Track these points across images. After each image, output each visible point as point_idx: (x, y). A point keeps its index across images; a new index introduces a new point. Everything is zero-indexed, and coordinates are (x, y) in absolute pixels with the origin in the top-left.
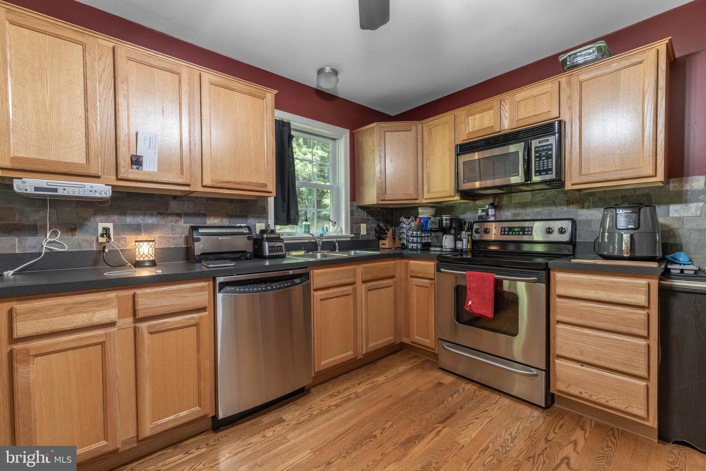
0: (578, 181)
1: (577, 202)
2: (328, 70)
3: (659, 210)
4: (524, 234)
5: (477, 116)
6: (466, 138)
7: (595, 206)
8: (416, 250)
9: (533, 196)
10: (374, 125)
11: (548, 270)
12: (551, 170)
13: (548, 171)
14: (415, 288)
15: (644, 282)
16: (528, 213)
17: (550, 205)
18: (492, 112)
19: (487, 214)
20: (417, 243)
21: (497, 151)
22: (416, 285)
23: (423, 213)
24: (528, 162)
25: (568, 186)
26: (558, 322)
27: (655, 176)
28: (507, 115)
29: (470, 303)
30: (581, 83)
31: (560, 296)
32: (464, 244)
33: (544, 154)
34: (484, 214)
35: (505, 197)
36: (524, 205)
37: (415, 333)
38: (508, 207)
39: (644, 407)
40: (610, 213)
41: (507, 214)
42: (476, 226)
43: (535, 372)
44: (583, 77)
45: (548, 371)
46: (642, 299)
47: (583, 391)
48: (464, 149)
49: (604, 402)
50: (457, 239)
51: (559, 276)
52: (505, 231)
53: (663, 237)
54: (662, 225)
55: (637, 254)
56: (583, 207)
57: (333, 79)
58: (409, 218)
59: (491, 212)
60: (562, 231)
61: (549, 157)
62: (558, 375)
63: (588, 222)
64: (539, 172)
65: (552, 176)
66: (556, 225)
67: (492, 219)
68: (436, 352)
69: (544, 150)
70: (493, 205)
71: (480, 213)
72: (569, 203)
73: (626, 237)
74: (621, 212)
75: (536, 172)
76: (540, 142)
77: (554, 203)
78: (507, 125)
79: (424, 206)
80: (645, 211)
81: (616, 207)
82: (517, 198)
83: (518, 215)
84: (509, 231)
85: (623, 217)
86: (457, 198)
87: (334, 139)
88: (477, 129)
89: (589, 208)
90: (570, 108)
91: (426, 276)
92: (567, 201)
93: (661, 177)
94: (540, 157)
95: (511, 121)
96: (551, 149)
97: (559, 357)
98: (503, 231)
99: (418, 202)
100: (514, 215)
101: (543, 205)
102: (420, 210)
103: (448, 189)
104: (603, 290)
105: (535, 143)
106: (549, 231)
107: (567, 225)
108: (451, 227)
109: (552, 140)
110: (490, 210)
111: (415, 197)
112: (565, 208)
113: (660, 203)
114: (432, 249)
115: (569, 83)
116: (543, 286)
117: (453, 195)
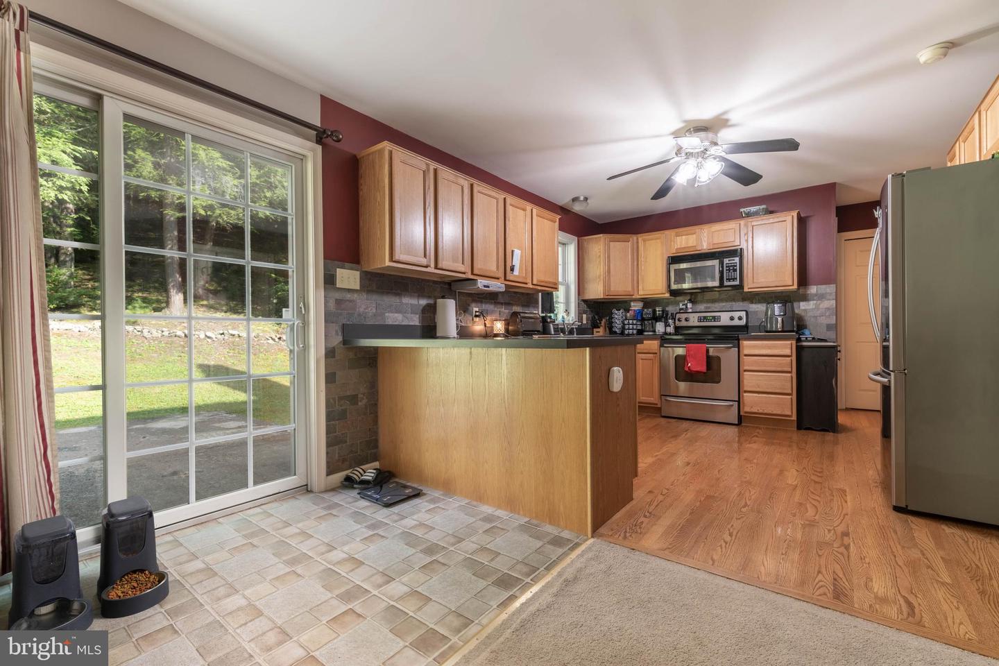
0: (752, 287)
1: (749, 299)
2: (582, 198)
3: (795, 304)
4: (715, 321)
5: (684, 237)
6: (674, 252)
7: (760, 302)
8: (633, 334)
9: (720, 294)
10: (601, 235)
11: (738, 340)
12: (736, 279)
13: (734, 279)
14: (641, 361)
15: (789, 342)
16: (717, 306)
17: (731, 301)
18: (694, 236)
19: (687, 307)
20: (633, 329)
21: (698, 264)
22: (642, 359)
23: (635, 306)
24: (722, 273)
25: (746, 290)
26: (745, 371)
27: (793, 285)
28: (706, 239)
29: (689, 365)
30: (753, 226)
31: (746, 355)
32: (670, 330)
33: (732, 268)
34: (684, 307)
35: (699, 295)
36: (714, 301)
37: (641, 395)
38: (702, 302)
39: (790, 410)
40: (770, 306)
41: (701, 307)
42: (678, 316)
43: (731, 403)
44: (754, 223)
45: (739, 402)
46: (788, 352)
47: (759, 409)
48: (674, 260)
49: (770, 412)
50: (667, 325)
51: (745, 343)
52: (701, 319)
53: (797, 322)
54: (797, 314)
55: (785, 329)
56: (752, 303)
57: (585, 204)
58: (619, 310)
59: (689, 305)
60: (740, 318)
61: (735, 270)
62: (746, 402)
63: (756, 313)
64: (729, 280)
65: (737, 283)
66: (736, 315)
67: (690, 311)
68: (659, 406)
69: (732, 266)
70: (690, 301)
71: (681, 306)
72: (744, 300)
73: (780, 319)
74: (777, 307)
75: (727, 279)
76: (729, 260)
77: (734, 300)
78: (705, 247)
79: (635, 300)
80: (789, 305)
81: (773, 302)
82: (708, 295)
83: (709, 308)
84: (704, 319)
85: (777, 308)
86: (667, 295)
87: (564, 244)
88: (683, 246)
89: (756, 303)
90: (747, 241)
91: (651, 351)
92: (742, 299)
93: (795, 287)
94: (729, 270)
95: (709, 244)
96: (736, 266)
97: (746, 392)
98: (700, 320)
99: (633, 297)
100: (706, 308)
101: (727, 301)
102: (632, 304)
103: (660, 288)
104: (770, 349)
105: (726, 261)
106: (732, 318)
107: (743, 314)
108: (662, 317)
109: (737, 260)
110: (688, 304)
111: (632, 294)
112: (741, 303)
113: (795, 301)
114: (646, 333)
115: (746, 225)
116: (737, 349)
117: (664, 292)
